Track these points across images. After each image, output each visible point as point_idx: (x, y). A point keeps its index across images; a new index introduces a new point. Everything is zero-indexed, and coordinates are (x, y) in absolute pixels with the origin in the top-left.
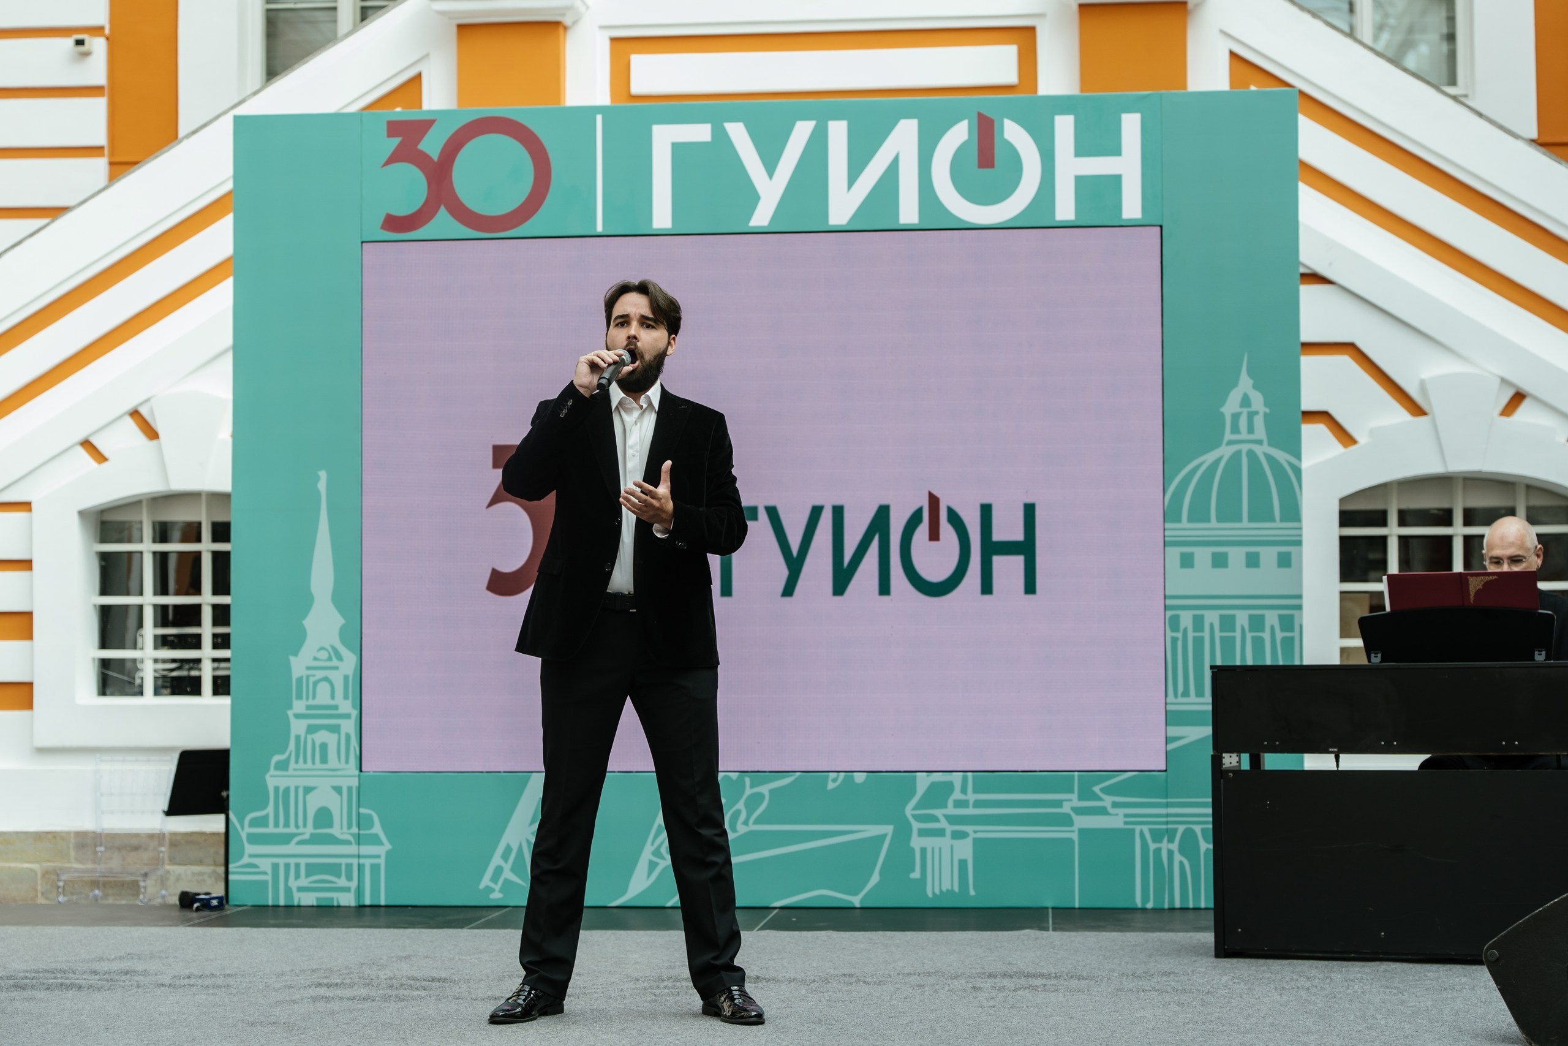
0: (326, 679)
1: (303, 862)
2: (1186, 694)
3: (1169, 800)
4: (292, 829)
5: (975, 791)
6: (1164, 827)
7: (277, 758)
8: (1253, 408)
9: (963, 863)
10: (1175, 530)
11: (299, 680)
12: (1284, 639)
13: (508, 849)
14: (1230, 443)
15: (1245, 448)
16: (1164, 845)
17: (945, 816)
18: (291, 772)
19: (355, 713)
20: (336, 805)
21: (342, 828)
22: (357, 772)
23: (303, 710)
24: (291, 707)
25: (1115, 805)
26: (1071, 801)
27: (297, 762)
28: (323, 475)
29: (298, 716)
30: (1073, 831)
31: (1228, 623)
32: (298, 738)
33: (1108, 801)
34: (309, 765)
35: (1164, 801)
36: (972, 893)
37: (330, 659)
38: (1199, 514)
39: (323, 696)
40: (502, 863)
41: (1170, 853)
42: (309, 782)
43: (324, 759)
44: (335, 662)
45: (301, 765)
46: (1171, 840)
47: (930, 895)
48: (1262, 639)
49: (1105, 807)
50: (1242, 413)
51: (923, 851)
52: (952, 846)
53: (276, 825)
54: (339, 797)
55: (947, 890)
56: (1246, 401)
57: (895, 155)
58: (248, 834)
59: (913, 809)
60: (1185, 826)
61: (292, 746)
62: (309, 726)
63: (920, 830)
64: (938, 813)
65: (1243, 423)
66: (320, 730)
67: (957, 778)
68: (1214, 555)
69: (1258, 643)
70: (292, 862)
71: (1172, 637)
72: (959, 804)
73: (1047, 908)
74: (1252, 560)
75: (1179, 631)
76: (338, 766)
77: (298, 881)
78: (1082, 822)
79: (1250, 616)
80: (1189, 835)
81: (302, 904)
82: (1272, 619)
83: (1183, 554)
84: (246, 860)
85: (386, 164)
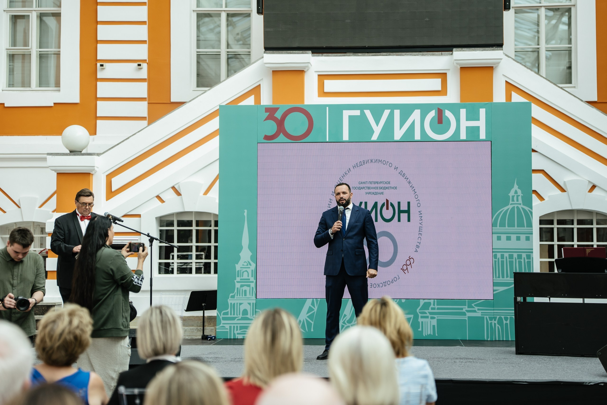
0: (246, 271)
1: (239, 325)
2: (499, 277)
3: (494, 308)
4: (236, 316)
5: (437, 305)
6: (493, 316)
7: (231, 294)
8: (518, 194)
9: (434, 326)
10: (495, 229)
11: (238, 271)
12: (527, 261)
14: (511, 204)
15: (516, 206)
16: (493, 322)
17: (429, 312)
18: (235, 299)
19: (255, 281)
20: (249, 309)
21: (250, 316)
22: (255, 299)
23: (239, 280)
24: (236, 280)
25: (478, 309)
26: (465, 308)
27: (237, 296)
28: (246, 211)
29: (238, 282)
30: (466, 317)
31: (511, 257)
32: (238, 288)
33: (476, 308)
34: (241, 296)
35: (493, 308)
36: (437, 335)
37: (247, 265)
38: (502, 225)
39: (245, 276)
41: (495, 324)
42: (241, 302)
43: (245, 295)
44: (249, 266)
45: (238, 296)
46: (495, 320)
47: (424, 335)
48: (521, 262)
49: (476, 310)
50: (515, 195)
51: (422, 322)
52: (431, 321)
53: (231, 314)
54: (250, 306)
55: (429, 334)
56: (516, 192)
57: (414, 120)
58: (222, 317)
59: (419, 310)
60: (499, 316)
61: (236, 291)
62: (241, 285)
63: (421, 316)
64: (426, 311)
65: (515, 198)
66: (244, 286)
67: (432, 301)
68: (507, 237)
69: (520, 263)
70: (236, 325)
71: (495, 260)
72: (432, 309)
73: (459, 340)
74: (518, 239)
75: (497, 259)
76: (249, 297)
77: (237, 331)
78: (468, 314)
79: (518, 255)
80: (500, 319)
81: (238, 338)
82: (524, 255)
83: (498, 236)
84: (221, 325)
85: (265, 120)
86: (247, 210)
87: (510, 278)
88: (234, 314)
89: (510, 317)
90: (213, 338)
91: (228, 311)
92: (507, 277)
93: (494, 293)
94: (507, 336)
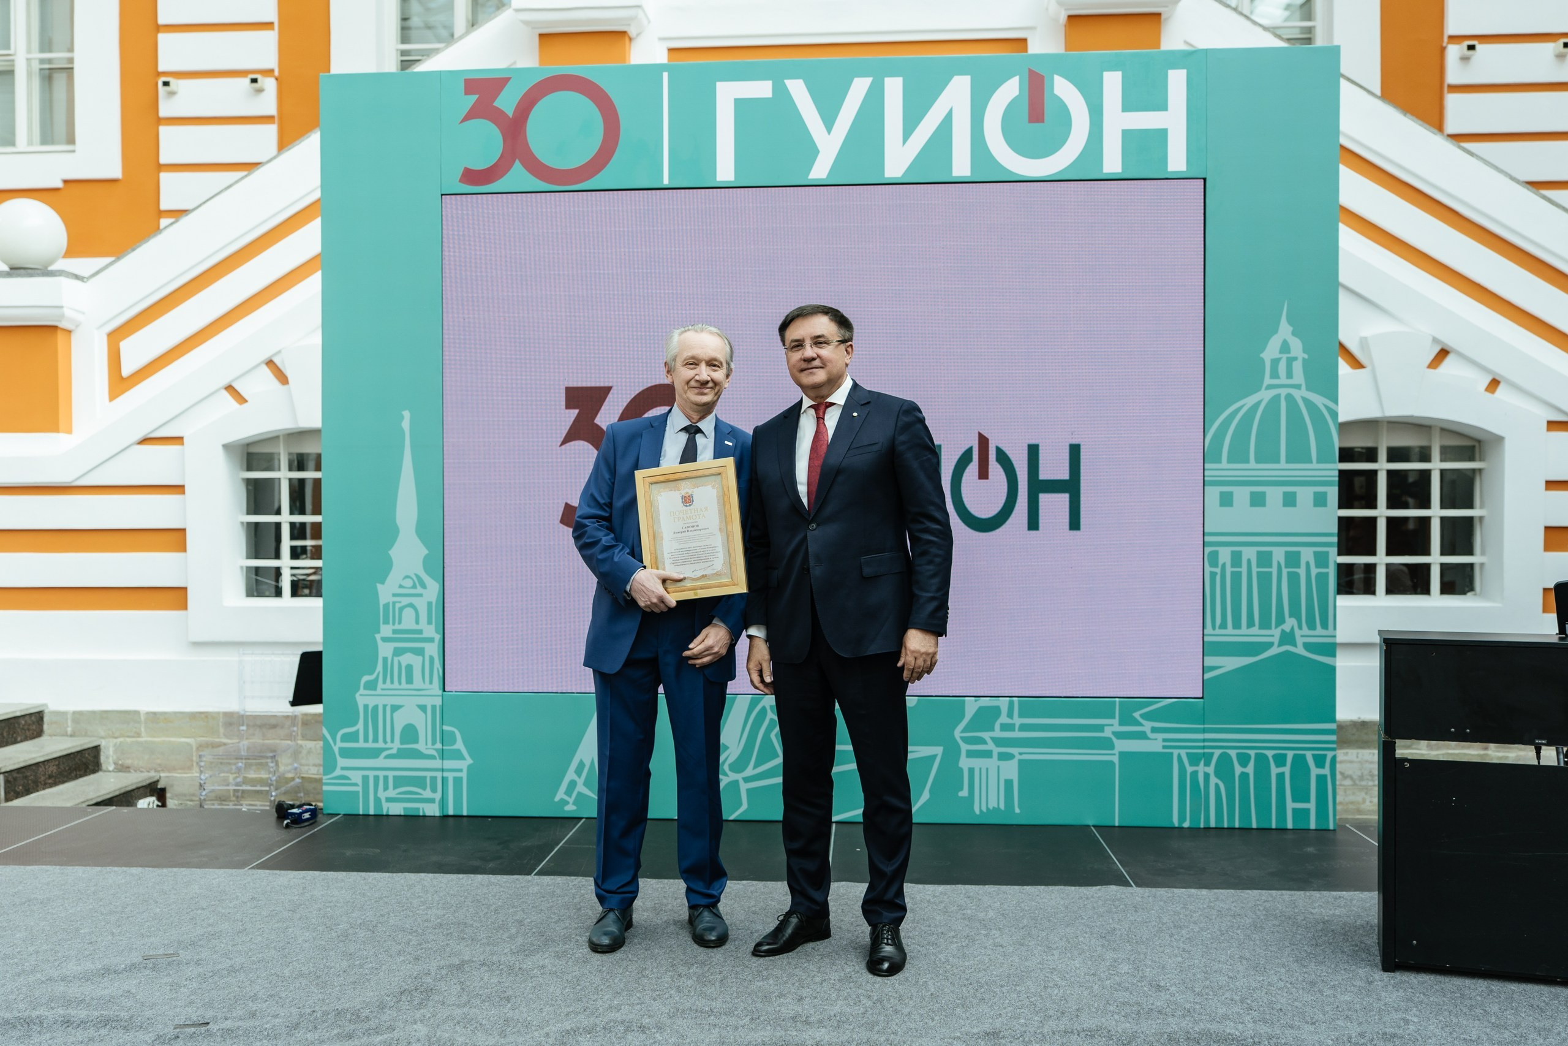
0: (411, 605)
1: (391, 774)
2: (1223, 626)
3: (1206, 726)
4: (380, 744)
5: (1021, 716)
6: (1201, 751)
7: (365, 679)
8: (1292, 354)
9: (1009, 783)
10: (1214, 470)
11: (386, 606)
12: (1318, 575)
13: (581, 765)
14: (1269, 387)
15: (1284, 392)
16: (1201, 769)
17: (992, 739)
18: (379, 691)
19: (438, 637)
20: (422, 723)
21: (426, 744)
22: (440, 692)
23: (390, 635)
24: (379, 632)
25: (1154, 730)
26: (1112, 726)
27: (384, 682)
28: (407, 414)
29: (385, 640)
30: (1114, 754)
31: (1264, 559)
33: (1147, 726)
34: (396, 685)
35: (1202, 726)
36: (1017, 811)
37: (414, 587)
38: (1238, 455)
39: (408, 621)
40: (575, 777)
41: (1207, 776)
42: (396, 701)
43: (410, 680)
44: (419, 590)
45: (388, 685)
46: (1207, 764)
47: (977, 812)
48: (1297, 575)
49: (1144, 733)
50: (1280, 359)
51: (971, 771)
52: (998, 767)
53: (366, 740)
54: (424, 715)
55: (994, 808)
56: (1285, 347)
58: (341, 749)
59: (963, 732)
60: (1222, 751)
61: (380, 668)
62: (395, 649)
63: (968, 751)
64: (986, 735)
65: (1282, 368)
66: (406, 652)
67: (1003, 703)
68: (1252, 494)
69: (1294, 579)
70: (381, 774)
71: (1211, 573)
72: (1005, 727)
73: (1088, 826)
74: (1290, 500)
75: (1217, 567)
76: (423, 686)
77: (386, 792)
78: (1122, 745)
79: (1287, 553)
80: (1225, 759)
81: (390, 813)
82: (1307, 555)
83: (1222, 493)
84: (338, 772)
85: (464, 120)
86: (410, 412)
87: (1260, 628)
88: (376, 740)
89: (1256, 754)
90: (307, 816)
91: (358, 730)
92: (1250, 624)
93: (1207, 676)
94: (1245, 813)
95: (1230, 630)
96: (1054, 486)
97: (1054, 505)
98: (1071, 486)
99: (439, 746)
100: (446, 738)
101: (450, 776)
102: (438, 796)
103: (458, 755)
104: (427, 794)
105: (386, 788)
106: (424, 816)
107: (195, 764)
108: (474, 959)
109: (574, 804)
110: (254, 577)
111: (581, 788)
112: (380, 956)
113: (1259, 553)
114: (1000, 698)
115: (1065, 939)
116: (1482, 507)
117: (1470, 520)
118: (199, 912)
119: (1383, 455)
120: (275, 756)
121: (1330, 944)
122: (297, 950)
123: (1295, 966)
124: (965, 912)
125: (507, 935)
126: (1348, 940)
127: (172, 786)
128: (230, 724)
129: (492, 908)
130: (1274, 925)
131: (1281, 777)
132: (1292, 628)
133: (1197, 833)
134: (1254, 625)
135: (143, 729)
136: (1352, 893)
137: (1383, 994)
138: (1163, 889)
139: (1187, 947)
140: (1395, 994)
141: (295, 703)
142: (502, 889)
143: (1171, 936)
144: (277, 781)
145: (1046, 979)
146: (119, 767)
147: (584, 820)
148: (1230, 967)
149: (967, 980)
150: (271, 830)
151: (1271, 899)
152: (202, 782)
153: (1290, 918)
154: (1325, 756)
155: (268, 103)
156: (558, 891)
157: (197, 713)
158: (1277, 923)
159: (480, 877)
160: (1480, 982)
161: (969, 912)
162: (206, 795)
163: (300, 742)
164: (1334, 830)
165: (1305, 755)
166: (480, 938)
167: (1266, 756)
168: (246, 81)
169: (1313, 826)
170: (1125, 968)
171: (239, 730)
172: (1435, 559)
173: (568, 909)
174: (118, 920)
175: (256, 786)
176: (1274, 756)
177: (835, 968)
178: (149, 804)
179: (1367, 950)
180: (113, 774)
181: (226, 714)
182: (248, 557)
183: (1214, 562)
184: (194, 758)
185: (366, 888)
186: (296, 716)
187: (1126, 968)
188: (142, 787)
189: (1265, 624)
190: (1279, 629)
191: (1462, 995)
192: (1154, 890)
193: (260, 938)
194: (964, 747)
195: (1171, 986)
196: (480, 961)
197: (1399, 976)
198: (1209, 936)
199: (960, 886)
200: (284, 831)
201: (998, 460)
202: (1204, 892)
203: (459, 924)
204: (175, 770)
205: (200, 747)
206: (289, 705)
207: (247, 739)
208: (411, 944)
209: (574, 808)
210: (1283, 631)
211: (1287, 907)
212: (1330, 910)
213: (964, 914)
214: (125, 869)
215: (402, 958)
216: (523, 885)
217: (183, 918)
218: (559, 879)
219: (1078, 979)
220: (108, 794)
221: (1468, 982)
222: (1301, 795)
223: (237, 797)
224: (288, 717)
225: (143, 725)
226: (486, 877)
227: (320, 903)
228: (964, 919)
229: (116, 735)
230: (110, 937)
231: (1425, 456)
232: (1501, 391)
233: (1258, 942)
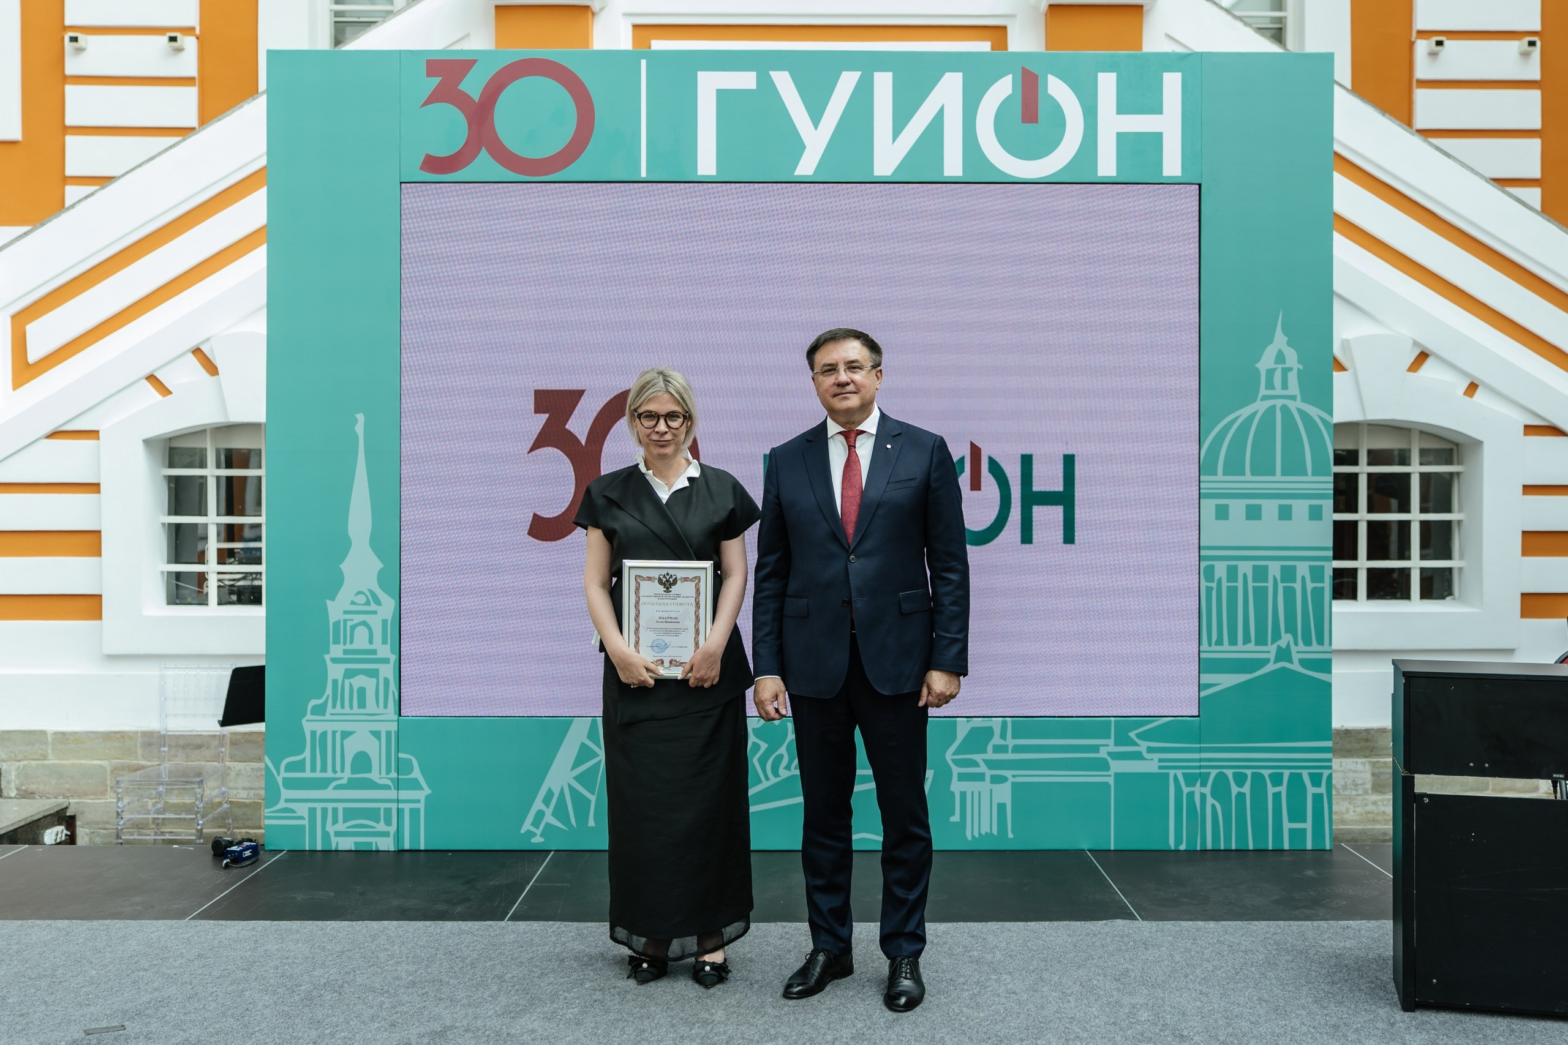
0: (364, 623)
1: (340, 806)
2: (1220, 642)
3: (1202, 745)
4: (329, 774)
5: (1014, 737)
6: (1198, 771)
7: (313, 703)
8: (1287, 365)
9: (1002, 807)
10: (1210, 483)
11: (337, 624)
12: (1314, 589)
13: (550, 793)
14: (1265, 398)
15: (1279, 403)
16: (1197, 789)
17: (985, 761)
18: (328, 716)
19: (393, 658)
20: (374, 750)
21: (380, 774)
22: (396, 717)
23: (341, 655)
24: (328, 652)
25: (1150, 750)
26: (1107, 746)
27: (334, 706)
28: (360, 417)
29: (335, 660)
30: (1110, 776)
31: (1260, 573)
32: (335, 682)
33: (1143, 746)
34: (347, 710)
35: (1199, 746)
36: (1011, 836)
37: (368, 603)
38: (1234, 467)
39: (361, 641)
40: (543, 807)
41: (1203, 797)
42: (348, 727)
43: (362, 704)
44: (373, 607)
45: (338, 709)
46: (1204, 784)
47: (969, 838)
48: (1293, 590)
49: (1140, 753)
50: (1276, 369)
51: (963, 795)
52: (991, 790)
53: (313, 770)
54: (378, 742)
55: (986, 833)
56: (1280, 358)
57: (939, 108)
58: (284, 779)
59: (954, 754)
60: (1218, 771)
61: (329, 691)
62: (347, 671)
63: (959, 774)
64: (978, 757)
65: (1278, 379)
66: (358, 674)
67: (996, 724)
68: (1248, 507)
69: (1290, 593)
70: (330, 806)
71: (1206, 587)
72: (998, 749)
73: (1084, 850)
74: (1285, 514)
75: (1213, 582)
76: (374, 710)
77: (335, 825)
78: (1118, 766)
79: (1282, 567)
80: (1221, 779)
81: (339, 849)
82: (1303, 569)
83: (1217, 506)
84: (282, 805)
85: (425, 104)
86: (364, 415)
87: (1256, 645)
89: (1253, 774)
90: (248, 853)
91: (304, 759)
92: (1247, 640)
93: (1203, 694)
94: (1242, 834)
95: (1226, 646)
96: (1048, 499)
97: (1047, 517)
98: (1065, 498)
99: (394, 775)
100: (401, 767)
101: (406, 807)
102: (393, 829)
103: (415, 785)
104: (381, 827)
105: (335, 822)
106: (378, 851)
107: (109, 789)
108: (457, 1024)
109: (541, 836)
110: (175, 582)
111: (549, 819)
112: (351, 1023)
113: (1254, 567)
114: (993, 719)
115: (1078, 983)
116: (1460, 511)
117: (1448, 523)
118: (141, 973)
119: (1363, 458)
120: (202, 781)
121: (1346, 981)
122: (258, 1018)
123: (1314, 1007)
124: (971, 953)
125: (487, 993)
126: (1363, 976)
127: (83, 813)
128: (150, 745)
129: (468, 961)
130: (1287, 961)
131: (1277, 796)
132: (1289, 643)
133: (1192, 856)
134: (1250, 641)
135: (50, 751)
136: (1359, 922)
137: (1407, 1037)
138: (1170, 922)
139: (1204, 989)
140: (1419, 1037)
141: (224, 723)
142: (475, 938)
143: (1186, 976)
144: (204, 807)
145: (1067, 1030)
146: (22, 793)
147: (552, 853)
148: (1251, 1011)
149: (985, 1033)
150: (207, 872)
151: (1279, 931)
152: (119, 810)
153: (1302, 952)
154: (1321, 774)
155: (188, 63)
156: (537, 940)
157: (111, 732)
158: (1289, 958)
159: (449, 925)
160: (1500, 1019)
161: (976, 953)
162: (124, 824)
163: (227, 763)
164: (1330, 850)
165: (1301, 774)
166: (459, 998)
167: (1262, 775)
168: (165, 39)
169: (1309, 846)
170: (1144, 1015)
171: (159, 751)
172: (1415, 564)
173: (550, 960)
174: (49, 986)
175: (181, 814)
176: (1270, 776)
177: (845, 1024)
178: (57, 834)
179: (1383, 987)
180: (15, 800)
181: (145, 734)
182: (169, 562)
183: (1209, 577)
184: (108, 783)
185: (325, 940)
186: (224, 736)
187: (1146, 1014)
188: (50, 815)
189: (1261, 640)
190: (1275, 646)
191: (1485, 1036)
192: (1161, 923)
193: (214, 1005)
194: (956, 770)
195: (1194, 1035)
196: (463, 1026)
197: (1420, 1016)
198: (1224, 975)
199: (962, 923)
200: (222, 872)
201: (991, 471)
202: (1212, 924)
203: (434, 981)
204: (87, 795)
205: (115, 770)
206: (218, 725)
207: (168, 761)
208: (384, 1007)
209: (542, 840)
210: (1279, 646)
211: (1297, 940)
212: (1341, 942)
213: (970, 957)
214: (49, 922)
215: (377, 1025)
216: (498, 933)
217: (124, 981)
218: (536, 925)
219: (1099, 1029)
220: (12, 825)
221: (1488, 1020)
222: (1297, 815)
223: (158, 825)
224: (215, 736)
225: (50, 747)
226: (455, 923)
227: (276, 959)
228: (971, 962)
229: (19, 758)
230: (43, 1008)
231: (1404, 460)
232: (1479, 392)
233: (1274, 981)
